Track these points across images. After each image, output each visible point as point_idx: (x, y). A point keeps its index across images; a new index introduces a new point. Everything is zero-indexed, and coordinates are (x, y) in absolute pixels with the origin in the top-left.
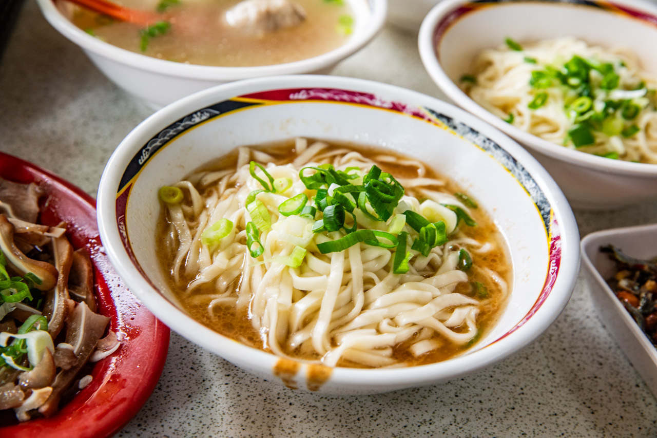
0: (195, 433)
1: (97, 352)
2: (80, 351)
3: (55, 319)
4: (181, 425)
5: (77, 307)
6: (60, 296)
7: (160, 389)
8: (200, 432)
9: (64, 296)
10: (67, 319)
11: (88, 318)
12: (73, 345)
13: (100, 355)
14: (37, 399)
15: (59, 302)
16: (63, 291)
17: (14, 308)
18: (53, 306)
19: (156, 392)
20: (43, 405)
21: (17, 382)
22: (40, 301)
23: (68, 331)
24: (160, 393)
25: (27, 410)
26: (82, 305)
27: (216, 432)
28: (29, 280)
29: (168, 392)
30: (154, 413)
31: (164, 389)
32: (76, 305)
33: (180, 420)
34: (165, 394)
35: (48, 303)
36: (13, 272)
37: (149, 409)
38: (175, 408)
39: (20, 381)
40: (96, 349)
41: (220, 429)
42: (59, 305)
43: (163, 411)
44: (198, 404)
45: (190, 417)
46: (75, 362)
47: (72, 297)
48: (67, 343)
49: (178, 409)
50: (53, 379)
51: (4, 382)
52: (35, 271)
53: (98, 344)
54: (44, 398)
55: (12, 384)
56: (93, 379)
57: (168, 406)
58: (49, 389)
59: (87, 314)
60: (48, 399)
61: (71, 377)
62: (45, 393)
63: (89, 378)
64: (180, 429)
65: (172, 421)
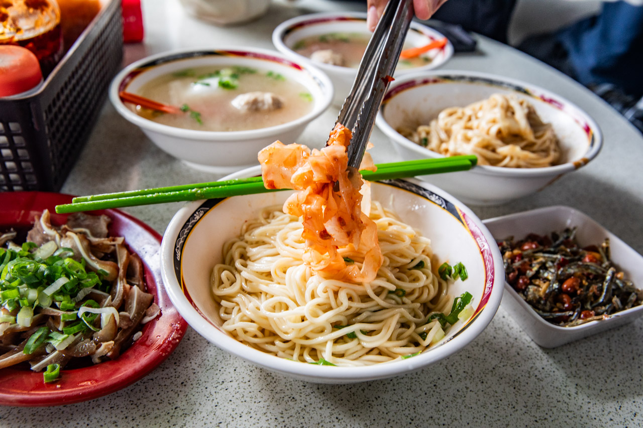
0: (213, 366)
1: (145, 317)
2: (134, 317)
3: (117, 298)
6: (120, 283)
7: (189, 339)
8: (216, 365)
9: (123, 283)
11: (139, 296)
12: (129, 313)
13: (147, 319)
14: (106, 348)
15: (120, 287)
16: (123, 280)
17: (90, 292)
18: (117, 290)
19: (186, 342)
20: (109, 352)
21: (92, 339)
22: (108, 287)
23: (126, 304)
24: (189, 342)
25: (98, 356)
26: (135, 288)
28: (100, 274)
29: (194, 341)
31: (192, 339)
32: (131, 288)
33: (202, 358)
34: (192, 343)
35: (113, 288)
36: (89, 269)
37: (182, 353)
38: (199, 351)
39: (94, 338)
40: (145, 315)
41: (229, 362)
42: (120, 289)
43: (191, 353)
44: (214, 348)
45: (209, 356)
46: (131, 324)
47: (128, 283)
48: (126, 311)
49: (201, 351)
50: (116, 335)
51: (83, 339)
52: (104, 268)
53: (145, 312)
54: (108, 348)
55: (89, 340)
56: (143, 334)
57: (194, 350)
58: (112, 342)
59: (138, 293)
60: (112, 348)
61: (128, 334)
62: (109, 345)
63: (140, 333)
64: (203, 364)
65: (197, 359)
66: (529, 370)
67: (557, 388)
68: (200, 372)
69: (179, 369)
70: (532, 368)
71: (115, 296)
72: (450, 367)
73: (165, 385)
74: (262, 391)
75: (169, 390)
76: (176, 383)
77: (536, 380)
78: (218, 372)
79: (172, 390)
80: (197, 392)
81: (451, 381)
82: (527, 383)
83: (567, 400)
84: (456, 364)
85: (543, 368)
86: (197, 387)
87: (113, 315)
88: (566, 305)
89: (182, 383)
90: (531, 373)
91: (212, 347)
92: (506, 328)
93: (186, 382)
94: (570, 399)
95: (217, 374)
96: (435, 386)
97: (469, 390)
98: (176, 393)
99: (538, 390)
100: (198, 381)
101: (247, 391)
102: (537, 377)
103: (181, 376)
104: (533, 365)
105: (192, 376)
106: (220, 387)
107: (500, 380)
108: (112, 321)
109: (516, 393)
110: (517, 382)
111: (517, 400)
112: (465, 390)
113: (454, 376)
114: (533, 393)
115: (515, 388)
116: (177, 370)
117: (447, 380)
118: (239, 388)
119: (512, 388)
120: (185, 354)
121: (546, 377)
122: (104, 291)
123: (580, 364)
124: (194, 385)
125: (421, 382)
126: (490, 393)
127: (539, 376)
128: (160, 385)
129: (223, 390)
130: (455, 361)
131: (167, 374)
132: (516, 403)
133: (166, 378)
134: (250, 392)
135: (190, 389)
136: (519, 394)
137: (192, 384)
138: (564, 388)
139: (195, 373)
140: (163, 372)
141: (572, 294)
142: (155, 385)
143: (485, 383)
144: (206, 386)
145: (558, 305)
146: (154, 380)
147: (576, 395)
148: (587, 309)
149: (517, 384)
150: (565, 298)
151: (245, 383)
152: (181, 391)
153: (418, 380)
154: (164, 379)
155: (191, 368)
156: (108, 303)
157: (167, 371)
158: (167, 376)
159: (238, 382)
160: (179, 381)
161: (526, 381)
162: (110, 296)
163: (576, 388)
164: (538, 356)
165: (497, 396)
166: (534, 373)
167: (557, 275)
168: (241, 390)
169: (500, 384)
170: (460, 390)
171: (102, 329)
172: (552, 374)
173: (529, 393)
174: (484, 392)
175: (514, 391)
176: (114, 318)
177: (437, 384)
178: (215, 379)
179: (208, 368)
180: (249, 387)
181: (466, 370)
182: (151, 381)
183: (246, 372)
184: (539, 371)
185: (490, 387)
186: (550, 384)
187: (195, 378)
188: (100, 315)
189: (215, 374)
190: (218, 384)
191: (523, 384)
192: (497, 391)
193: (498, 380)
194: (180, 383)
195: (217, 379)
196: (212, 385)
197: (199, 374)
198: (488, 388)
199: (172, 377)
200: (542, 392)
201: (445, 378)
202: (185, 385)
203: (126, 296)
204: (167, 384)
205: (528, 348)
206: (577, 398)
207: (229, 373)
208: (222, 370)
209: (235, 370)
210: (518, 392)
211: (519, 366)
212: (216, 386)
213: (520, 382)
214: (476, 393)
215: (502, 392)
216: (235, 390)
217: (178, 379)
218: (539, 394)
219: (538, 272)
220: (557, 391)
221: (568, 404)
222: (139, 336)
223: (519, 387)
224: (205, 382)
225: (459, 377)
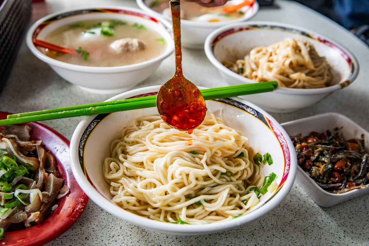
0: (106, 226)
1: (59, 195)
2: (52, 195)
3: (40, 182)
4: (99, 223)
5: (49, 176)
6: (41, 172)
8: (108, 225)
9: (43, 172)
10: (45, 181)
11: (54, 180)
12: (48, 192)
13: (61, 196)
14: (34, 217)
15: (41, 174)
16: (43, 170)
17: (21, 179)
18: (39, 176)
19: (87, 210)
20: (36, 219)
21: (24, 210)
23: (46, 187)
24: (89, 210)
25: (29, 222)
26: (52, 175)
27: (115, 224)
28: (27, 166)
29: (92, 209)
30: (87, 219)
31: (91, 208)
32: (49, 175)
33: (98, 221)
34: (91, 210)
35: (36, 175)
36: (19, 163)
37: (85, 218)
38: (96, 216)
39: (25, 210)
40: (59, 193)
41: (116, 223)
42: (41, 176)
43: (91, 218)
44: (106, 213)
45: (103, 219)
46: (50, 199)
47: (46, 172)
48: (46, 191)
49: (97, 216)
50: (40, 208)
51: (18, 211)
52: (29, 162)
53: (59, 191)
54: (36, 216)
55: (22, 211)
56: (58, 206)
57: (93, 215)
58: (38, 212)
59: (54, 178)
60: (38, 216)
61: (48, 206)
62: (36, 214)
63: (57, 206)
64: (99, 225)
65: (95, 222)
66: (314, 222)
67: (332, 233)
68: (98, 230)
69: (83, 229)
70: (315, 221)
71: (38, 181)
72: (262, 222)
73: (75, 240)
74: (139, 241)
75: (78, 243)
76: (81, 238)
77: (318, 229)
78: (109, 229)
79: (79, 243)
80: (97, 244)
81: (263, 231)
82: (313, 231)
83: (338, 241)
84: (266, 220)
85: (322, 221)
86: (96, 240)
87: (38, 194)
88: (337, 179)
89: (86, 238)
90: (315, 224)
91: (104, 213)
92: (298, 195)
93: (89, 237)
94: (340, 241)
95: (109, 231)
96: (253, 234)
97: (275, 237)
98: (82, 245)
99: (320, 235)
100: (96, 236)
101: (130, 242)
102: (319, 227)
103: (85, 233)
104: (316, 219)
105: (92, 233)
106: (111, 240)
107: (295, 229)
108: (37, 198)
109: (306, 237)
110: (306, 230)
111: (306, 242)
112: (272, 236)
113: (265, 227)
114: (316, 237)
115: (304, 234)
116: (82, 230)
117: (261, 230)
118: (124, 240)
119: (303, 234)
120: (87, 218)
121: (325, 227)
122: (30, 178)
123: (346, 218)
124: (94, 239)
125: (243, 232)
126: (289, 238)
127: (320, 226)
128: (71, 240)
129: (113, 241)
130: (265, 218)
131: (76, 232)
132: (306, 244)
133: (75, 235)
134: (132, 242)
135: (92, 242)
136: (307, 238)
137: (92, 239)
138: (337, 233)
139: (94, 231)
140: (73, 231)
141: (341, 172)
142: (68, 240)
143: (285, 232)
144: (102, 240)
145: (332, 179)
146: (67, 236)
147: (344, 238)
148: (350, 181)
149: (306, 232)
150: (336, 174)
151: (128, 236)
152: (85, 243)
153: (242, 231)
154: (74, 235)
155: (92, 227)
156: (34, 186)
157: (75, 230)
158: (75, 234)
159: (123, 236)
160: (84, 237)
161: (312, 230)
162: (35, 182)
163: (344, 233)
164: (319, 213)
165: (293, 240)
166: (317, 224)
167: (331, 159)
168: (126, 241)
169: (295, 232)
170: (269, 237)
171: (30, 204)
172: (328, 224)
173: (314, 238)
174: (284, 238)
175: (304, 236)
176: (39, 196)
177: (254, 233)
178: (108, 235)
179: (103, 227)
180: (131, 239)
181: (273, 223)
182: (65, 237)
183: (128, 229)
184: (320, 223)
185: (288, 234)
186: (327, 231)
187: (94, 234)
188: (29, 194)
189: (108, 231)
190: (110, 238)
191: (310, 231)
192: (293, 237)
193: (294, 230)
194: (85, 238)
195: (109, 235)
196: (106, 238)
197: (97, 231)
198: (287, 235)
199: (79, 234)
200: (323, 237)
201: (259, 229)
202: (88, 239)
203: (46, 181)
204: (76, 239)
205: (313, 208)
206: (345, 240)
207: (117, 230)
208: (112, 228)
209: (121, 228)
210: (307, 237)
211: (307, 220)
212: (109, 239)
213: (308, 230)
214: (279, 238)
215: (297, 237)
216: (122, 241)
217: (83, 236)
218: (320, 238)
219: (318, 157)
220: (332, 236)
221: (339, 244)
222: (56, 208)
223: (307, 234)
224: (102, 237)
225: (268, 228)
